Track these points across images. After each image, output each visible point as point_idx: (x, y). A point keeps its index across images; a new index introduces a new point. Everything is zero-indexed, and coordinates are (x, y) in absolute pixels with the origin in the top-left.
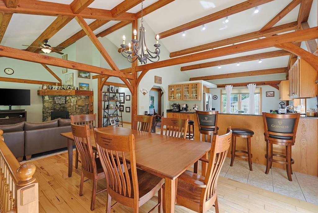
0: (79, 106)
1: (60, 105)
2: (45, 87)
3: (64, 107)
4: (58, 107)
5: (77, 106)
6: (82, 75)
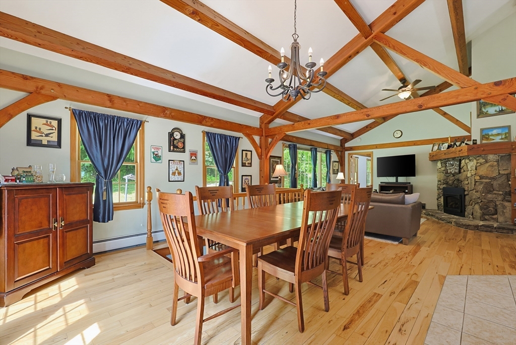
0: (481, 177)
1: (453, 175)
2: (436, 148)
3: (458, 180)
4: (451, 181)
5: (478, 178)
6: (487, 111)
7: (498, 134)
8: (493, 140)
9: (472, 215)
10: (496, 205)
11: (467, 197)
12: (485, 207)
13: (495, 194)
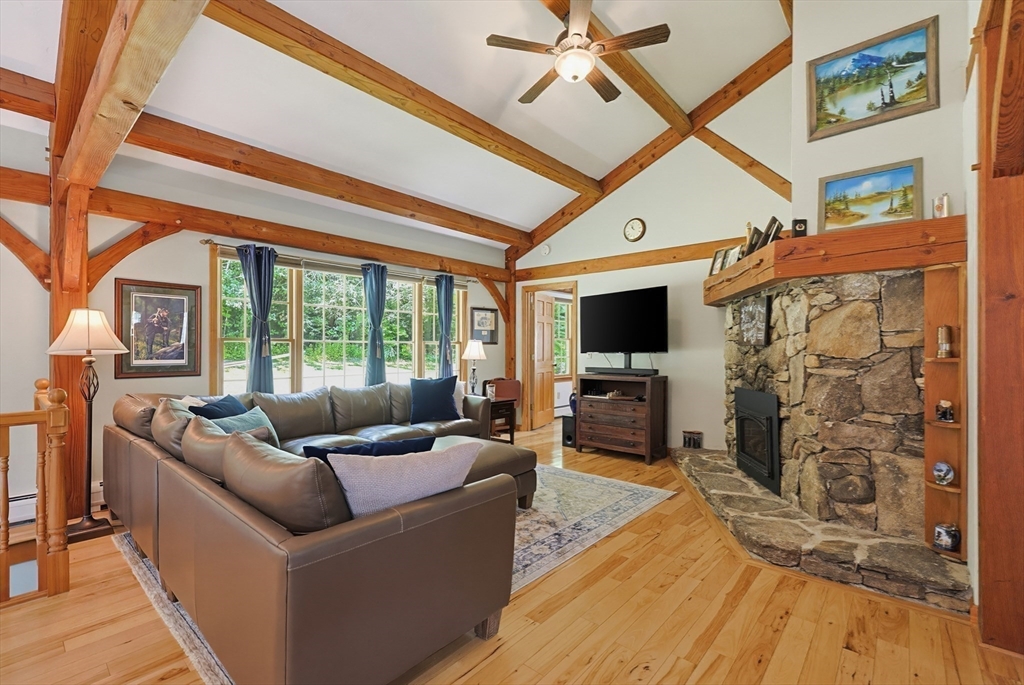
0: (824, 361)
2: (719, 265)
3: (767, 367)
4: (750, 368)
5: (811, 362)
6: (842, 112)
7: (879, 196)
8: (863, 217)
9: (798, 493)
10: (872, 466)
11: (786, 428)
12: (835, 469)
13: (868, 423)
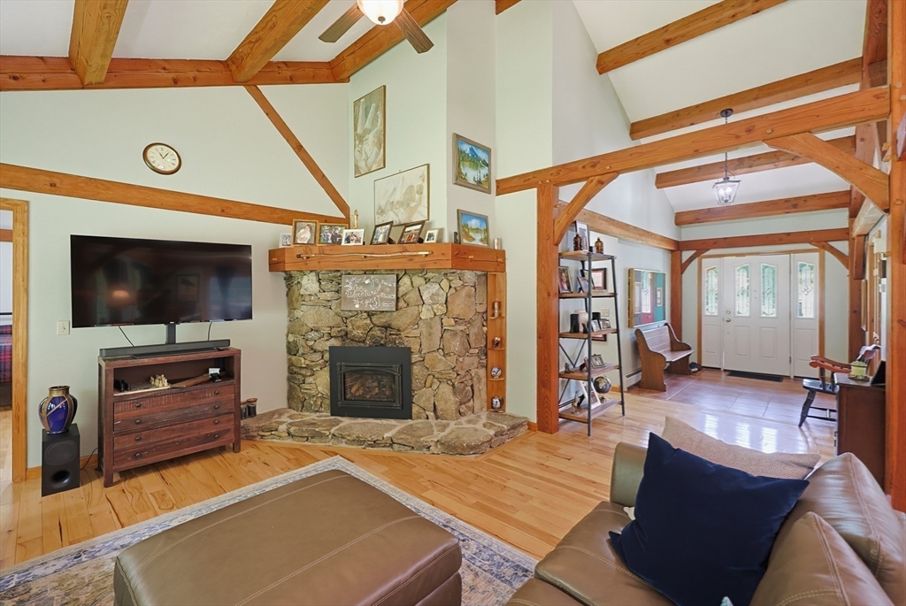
0: (457, 320)
1: (370, 314)
2: (305, 235)
3: (387, 327)
4: (358, 329)
5: (449, 322)
6: (466, 175)
7: (477, 230)
8: (474, 239)
9: (435, 410)
10: (472, 378)
11: (416, 369)
12: (463, 385)
13: (471, 355)
